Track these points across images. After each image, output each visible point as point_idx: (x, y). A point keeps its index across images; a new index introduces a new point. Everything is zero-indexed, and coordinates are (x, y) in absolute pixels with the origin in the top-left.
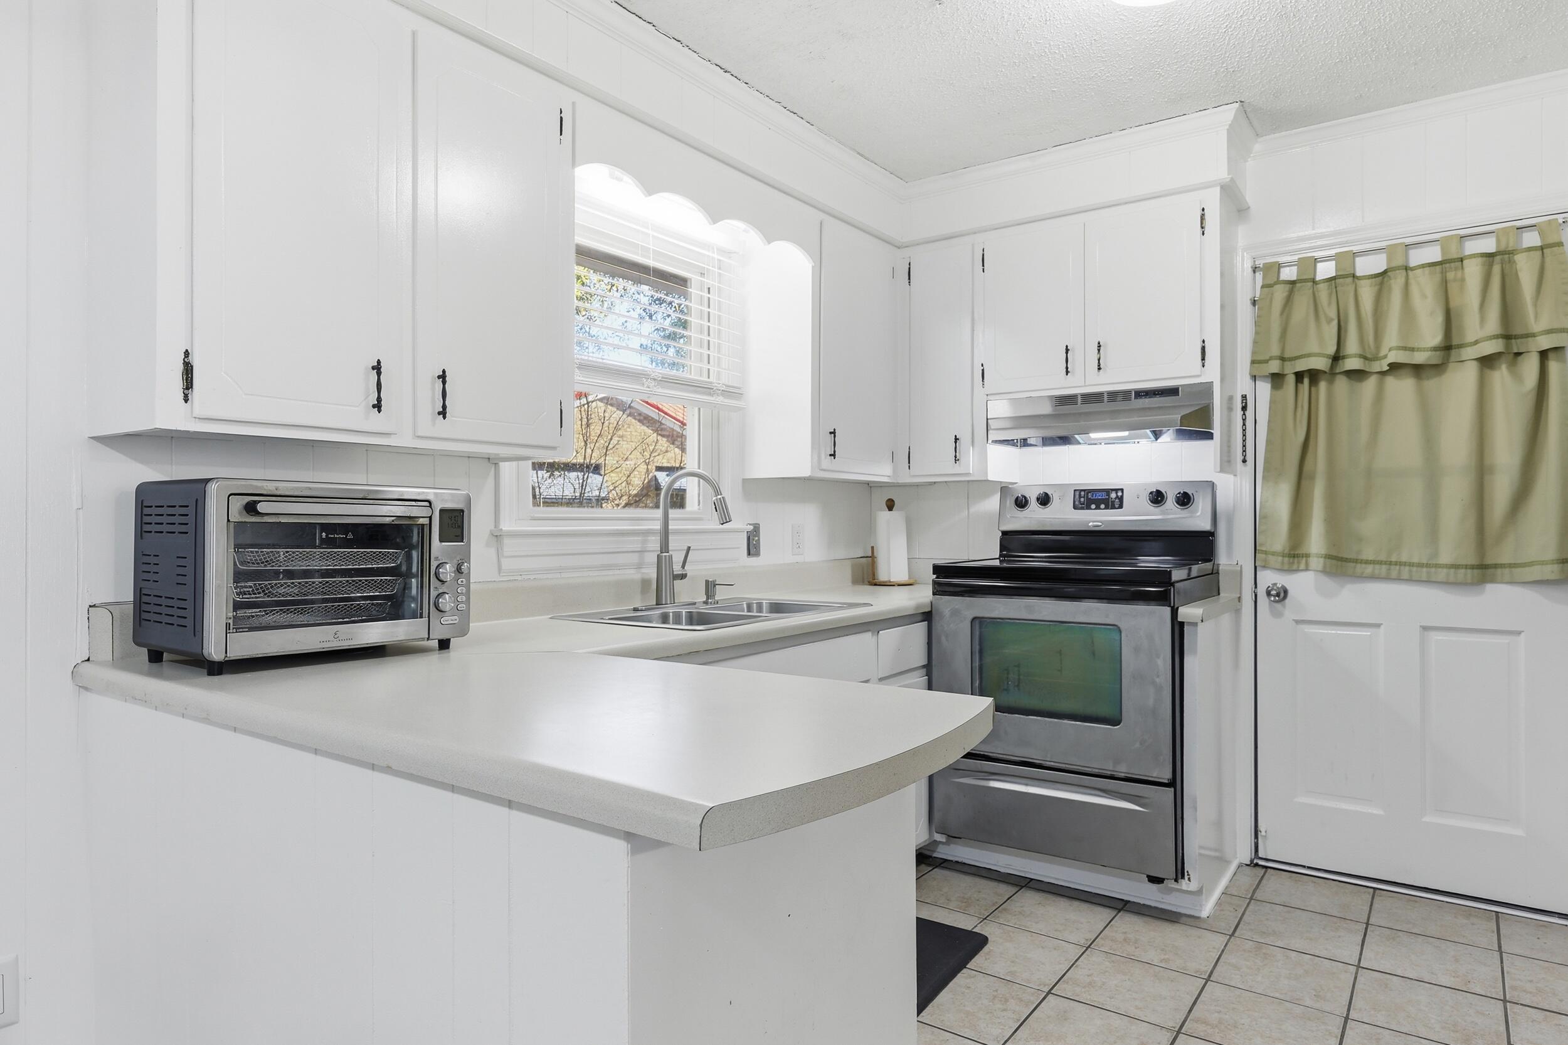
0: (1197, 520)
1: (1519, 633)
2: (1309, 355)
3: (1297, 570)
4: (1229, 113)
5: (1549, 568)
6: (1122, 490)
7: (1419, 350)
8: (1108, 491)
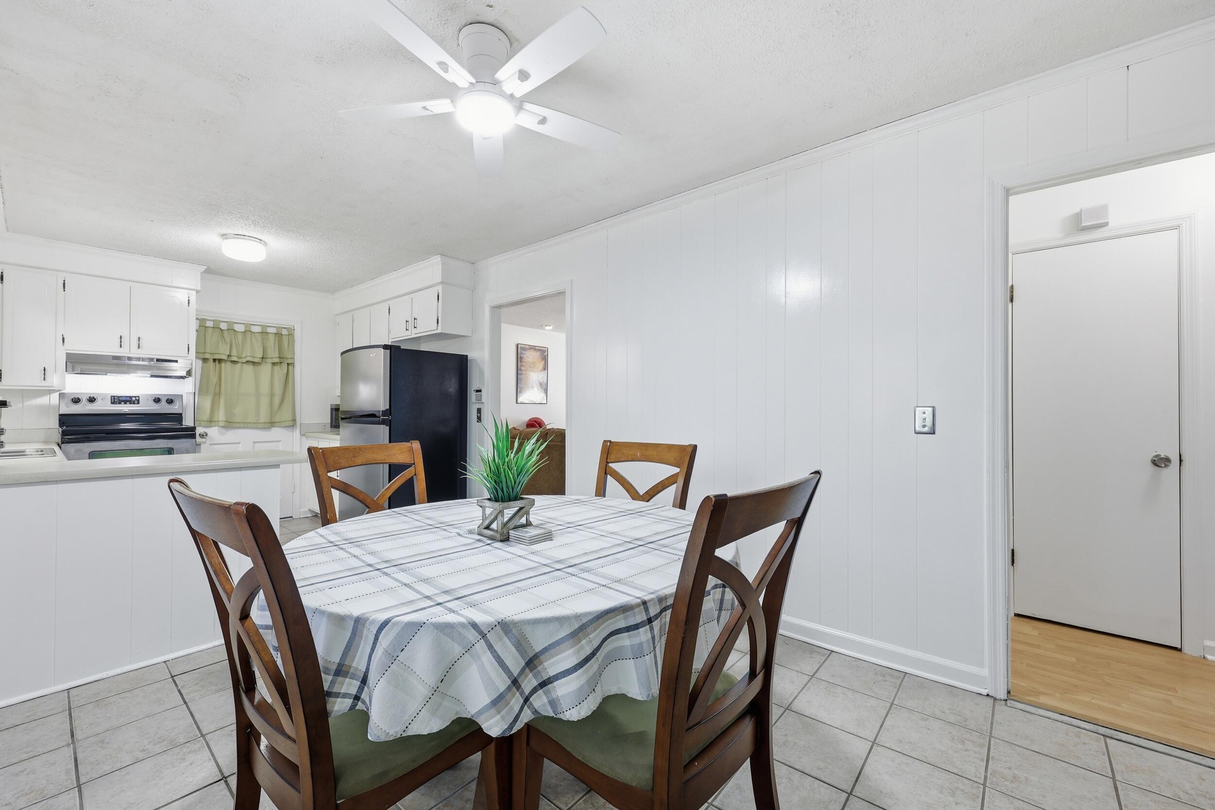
0: (174, 409)
1: (279, 441)
2: (220, 354)
3: (212, 427)
4: (202, 268)
5: (290, 422)
6: (139, 397)
7: (256, 358)
8: (131, 397)
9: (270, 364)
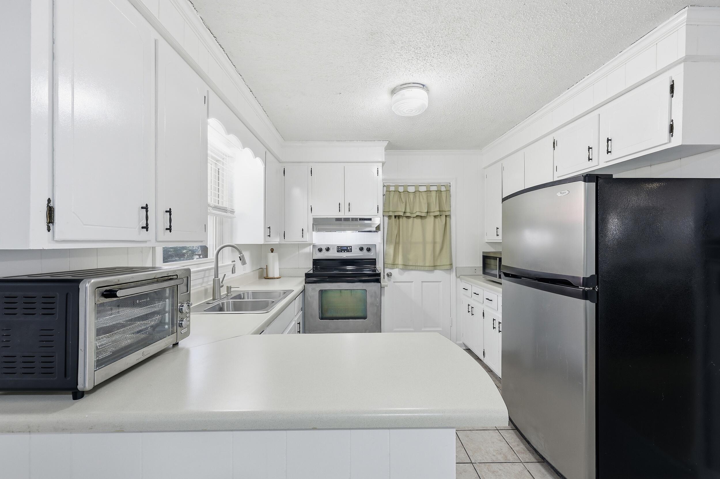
0: (371, 255)
1: (441, 282)
2: (399, 211)
3: (394, 268)
4: (385, 143)
5: (448, 266)
6: (351, 246)
7: (423, 212)
8: (347, 247)
9: (433, 217)
